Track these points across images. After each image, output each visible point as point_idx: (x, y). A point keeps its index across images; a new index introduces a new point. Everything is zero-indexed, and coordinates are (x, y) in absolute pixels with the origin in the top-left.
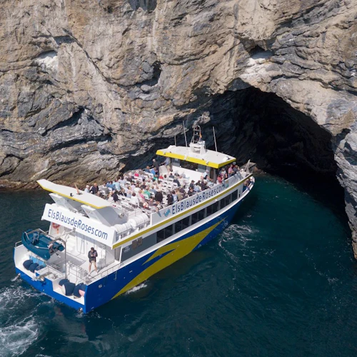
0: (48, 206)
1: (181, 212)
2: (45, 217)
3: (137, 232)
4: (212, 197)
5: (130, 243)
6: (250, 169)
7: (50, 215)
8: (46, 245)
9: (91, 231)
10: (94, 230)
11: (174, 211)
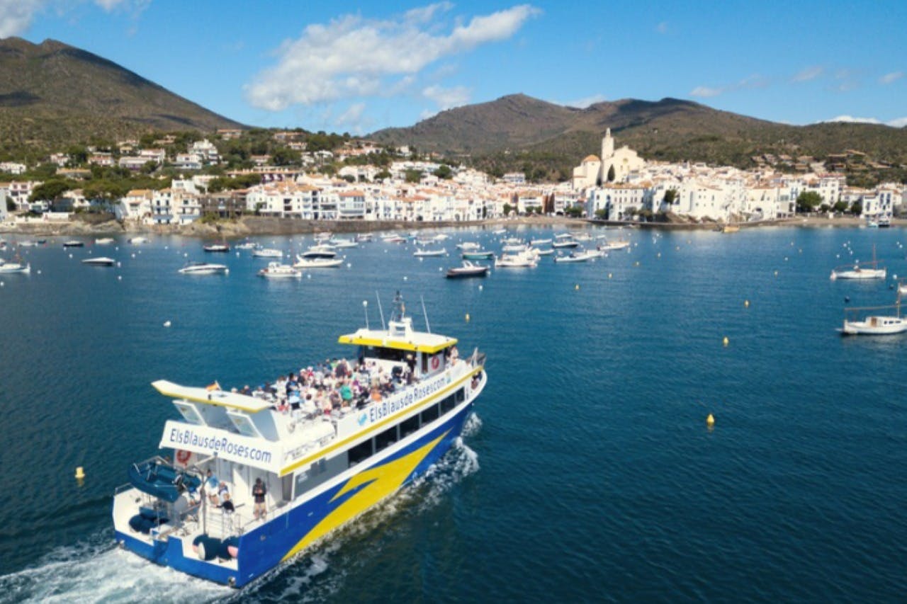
0: (170, 425)
1: (384, 418)
2: (165, 442)
3: (318, 449)
4: (427, 397)
5: (308, 467)
6: (479, 361)
7: (174, 438)
8: (169, 481)
9: (244, 454)
10: (249, 451)
11: (374, 417)
